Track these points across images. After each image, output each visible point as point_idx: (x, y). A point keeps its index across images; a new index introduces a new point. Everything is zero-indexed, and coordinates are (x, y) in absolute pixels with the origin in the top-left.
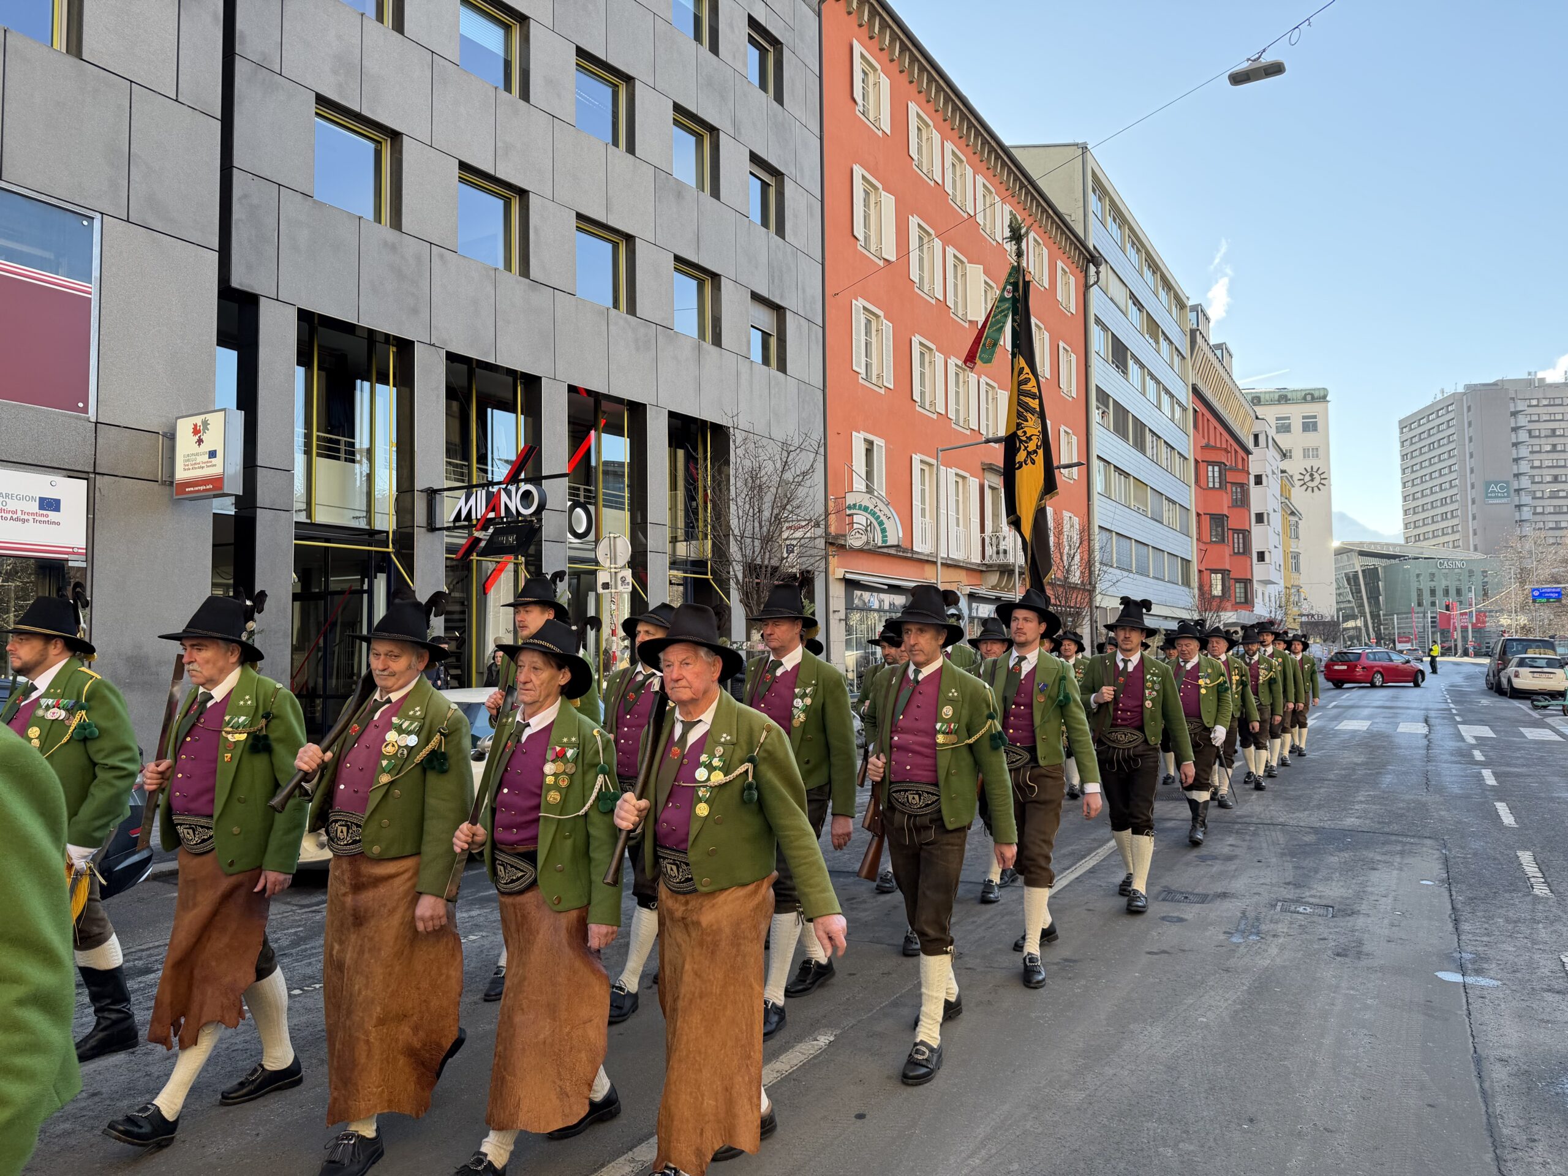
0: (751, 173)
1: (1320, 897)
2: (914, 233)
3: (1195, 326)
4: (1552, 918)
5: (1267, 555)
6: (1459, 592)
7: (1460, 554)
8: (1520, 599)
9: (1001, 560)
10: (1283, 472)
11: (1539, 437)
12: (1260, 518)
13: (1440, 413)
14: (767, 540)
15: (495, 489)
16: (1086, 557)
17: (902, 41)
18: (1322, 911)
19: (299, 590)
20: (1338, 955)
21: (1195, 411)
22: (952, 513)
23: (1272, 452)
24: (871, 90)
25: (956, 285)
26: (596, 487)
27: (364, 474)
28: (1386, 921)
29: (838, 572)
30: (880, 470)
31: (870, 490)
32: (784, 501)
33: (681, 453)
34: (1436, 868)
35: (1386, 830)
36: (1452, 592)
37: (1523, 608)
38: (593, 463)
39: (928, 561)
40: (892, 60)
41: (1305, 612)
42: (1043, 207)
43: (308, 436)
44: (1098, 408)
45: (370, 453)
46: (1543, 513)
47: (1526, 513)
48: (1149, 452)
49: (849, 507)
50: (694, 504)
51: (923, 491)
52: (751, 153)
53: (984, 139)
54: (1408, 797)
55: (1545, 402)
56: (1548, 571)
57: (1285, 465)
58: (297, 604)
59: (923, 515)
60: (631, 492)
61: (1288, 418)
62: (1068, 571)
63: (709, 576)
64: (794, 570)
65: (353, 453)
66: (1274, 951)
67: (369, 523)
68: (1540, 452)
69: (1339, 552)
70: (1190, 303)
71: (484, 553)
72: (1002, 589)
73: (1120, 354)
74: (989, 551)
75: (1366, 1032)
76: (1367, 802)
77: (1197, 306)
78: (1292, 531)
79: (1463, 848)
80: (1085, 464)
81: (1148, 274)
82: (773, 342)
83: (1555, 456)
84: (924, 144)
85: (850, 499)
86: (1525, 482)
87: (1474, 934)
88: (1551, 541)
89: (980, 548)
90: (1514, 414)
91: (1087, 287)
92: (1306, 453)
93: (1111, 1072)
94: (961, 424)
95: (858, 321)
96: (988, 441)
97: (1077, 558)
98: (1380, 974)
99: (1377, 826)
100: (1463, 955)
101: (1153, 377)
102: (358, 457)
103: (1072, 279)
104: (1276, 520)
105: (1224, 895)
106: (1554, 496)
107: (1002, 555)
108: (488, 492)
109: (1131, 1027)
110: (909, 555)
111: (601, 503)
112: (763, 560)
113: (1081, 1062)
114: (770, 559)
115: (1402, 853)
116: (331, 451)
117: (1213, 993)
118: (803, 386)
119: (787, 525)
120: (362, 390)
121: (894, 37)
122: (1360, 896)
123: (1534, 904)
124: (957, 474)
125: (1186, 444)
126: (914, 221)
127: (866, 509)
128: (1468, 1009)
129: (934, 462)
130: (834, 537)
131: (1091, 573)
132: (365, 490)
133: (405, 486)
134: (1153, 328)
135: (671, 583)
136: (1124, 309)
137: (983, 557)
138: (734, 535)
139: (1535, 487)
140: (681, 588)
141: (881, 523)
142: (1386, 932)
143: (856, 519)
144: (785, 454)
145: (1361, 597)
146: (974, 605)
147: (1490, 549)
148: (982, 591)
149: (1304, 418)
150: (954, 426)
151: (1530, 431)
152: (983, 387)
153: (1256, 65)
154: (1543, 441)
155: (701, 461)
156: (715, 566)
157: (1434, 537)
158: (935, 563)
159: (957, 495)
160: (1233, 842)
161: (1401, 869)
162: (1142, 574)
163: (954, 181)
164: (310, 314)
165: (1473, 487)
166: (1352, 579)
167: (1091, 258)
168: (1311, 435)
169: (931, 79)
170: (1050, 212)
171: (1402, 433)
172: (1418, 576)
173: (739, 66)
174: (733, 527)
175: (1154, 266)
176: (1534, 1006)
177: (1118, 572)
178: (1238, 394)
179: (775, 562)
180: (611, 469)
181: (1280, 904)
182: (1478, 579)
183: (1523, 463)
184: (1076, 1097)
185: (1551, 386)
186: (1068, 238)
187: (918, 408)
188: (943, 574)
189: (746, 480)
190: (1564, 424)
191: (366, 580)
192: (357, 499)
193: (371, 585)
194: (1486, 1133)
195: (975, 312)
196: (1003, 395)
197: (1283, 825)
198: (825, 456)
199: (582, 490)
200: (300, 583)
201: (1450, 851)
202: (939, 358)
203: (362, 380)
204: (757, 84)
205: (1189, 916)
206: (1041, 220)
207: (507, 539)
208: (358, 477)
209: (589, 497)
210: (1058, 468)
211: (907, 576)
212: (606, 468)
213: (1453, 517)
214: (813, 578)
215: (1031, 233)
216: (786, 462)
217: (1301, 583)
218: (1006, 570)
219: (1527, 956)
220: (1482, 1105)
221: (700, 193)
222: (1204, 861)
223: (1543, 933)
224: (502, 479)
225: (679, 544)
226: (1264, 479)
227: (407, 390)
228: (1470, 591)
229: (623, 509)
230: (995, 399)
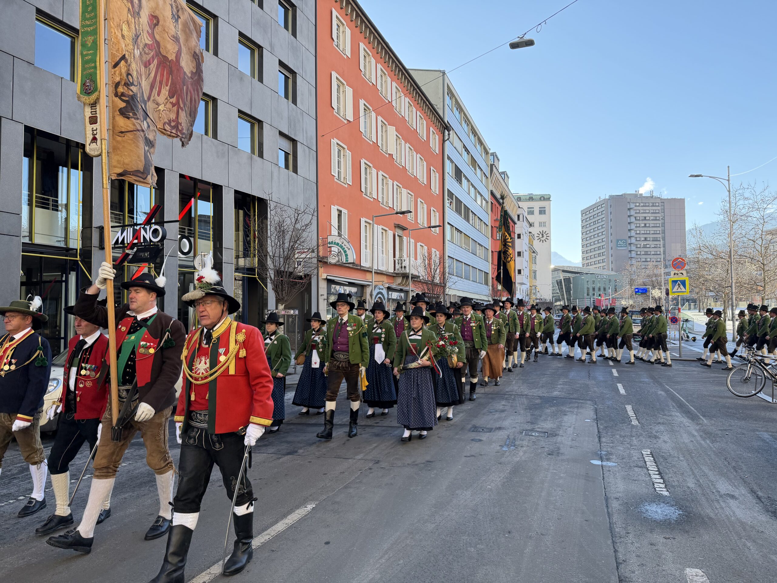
0: (279, 71)
1: (542, 428)
2: (362, 107)
3: (492, 163)
4: (639, 434)
5: (522, 271)
6: (605, 289)
7: (605, 272)
8: (630, 292)
9: (403, 271)
10: (530, 233)
11: (639, 220)
12: (519, 254)
13: (599, 208)
14: (287, 258)
15: (138, 228)
16: (442, 270)
17: (357, 12)
18: (542, 435)
19: (24, 280)
20: (549, 454)
21: (492, 203)
22: (380, 248)
23: (525, 223)
24: (341, 34)
25: (382, 136)
26: (195, 228)
27: (64, 217)
28: (570, 438)
29: (323, 275)
30: (345, 225)
31: (340, 235)
32: (296, 239)
33: (241, 212)
34: (592, 414)
35: (571, 397)
36: (602, 289)
37: (631, 297)
38: (193, 216)
39: (368, 271)
40: (352, 21)
41: (538, 298)
42: (424, 100)
43: (30, 196)
44: (448, 200)
45: (67, 206)
46: (640, 254)
47: (633, 254)
48: (471, 222)
49: (329, 243)
50: (248, 239)
51: (366, 236)
52: (280, 60)
53: (396, 64)
54: (580, 382)
55: (642, 205)
56: (641, 281)
57: (531, 229)
58: (24, 288)
59: (366, 248)
60: (214, 232)
61: (533, 208)
62: (434, 277)
63: (256, 276)
64: (301, 274)
65: (57, 206)
66: (521, 453)
67: (66, 244)
68: (639, 227)
69: (555, 270)
70: (491, 152)
71: (131, 261)
72: (403, 285)
73: (458, 174)
74: (397, 267)
75: (560, 489)
76: (563, 384)
77: (494, 153)
78: (533, 260)
79: (603, 404)
80: (442, 226)
81: (472, 136)
82: (291, 158)
83: (646, 229)
84: (367, 64)
85: (330, 239)
86: (633, 240)
87: (607, 443)
88: (643, 267)
89: (393, 265)
90: (629, 209)
91: (444, 141)
92: (541, 224)
93: (447, 514)
94: (385, 204)
95: (334, 150)
96: (397, 213)
97: (438, 271)
98: (567, 463)
99: (567, 395)
100: (602, 452)
101: (473, 186)
102: (60, 208)
103: (437, 137)
104: (526, 255)
105: (500, 428)
106: (645, 246)
107: (403, 269)
108: (134, 229)
109: (457, 492)
110: (359, 268)
111: (197, 236)
112: (285, 268)
113: (433, 509)
114: (288, 268)
115: (578, 407)
116: (44, 204)
117: (494, 474)
118: (306, 181)
119: (297, 251)
120: (62, 172)
121: (353, 9)
122: (559, 427)
123: (632, 428)
124: (382, 229)
125: (488, 218)
126: (362, 102)
127: (338, 244)
128: (603, 477)
129: (371, 222)
130: (321, 258)
131: (444, 278)
132: (64, 226)
133: (87, 224)
134: (474, 162)
135: (235, 279)
136: (461, 153)
137: (395, 270)
138: (270, 256)
139: (637, 243)
140: (241, 282)
141: (345, 252)
142: (570, 443)
143: (333, 249)
144: (296, 215)
145: (563, 291)
146: (390, 293)
147: (618, 270)
148: (394, 286)
149: (540, 208)
150: (381, 205)
151: (635, 217)
152: (395, 187)
153: (522, 40)
154: (641, 222)
155: (252, 217)
156: (259, 271)
157: (595, 264)
158: (371, 272)
159: (383, 239)
160: (504, 404)
161: (577, 415)
162: (467, 279)
163: (382, 84)
164: (33, 129)
165: (611, 242)
166: (559, 283)
167: (445, 127)
168: (543, 216)
169: (371, 32)
170: (427, 103)
171: (582, 216)
172: (588, 282)
173: (274, 16)
174: (269, 251)
175: (474, 133)
176: (631, 474)
177: (456, 278)
178: (511, 196)
179: (291, 270)
180: (203, 219)
181: (524, 432)
182: (613, 283)
183: (632, 231)
184: (430, 527)
185: (644, 197)
186: (435, 116)
187: (364, 195)
188: (375, 278)
189: (276, 227)
190: (649, 215)
191: (64, 275)
192: (59, 231)
193: (67, 278)
194: (609, 531)
195: (392, 149)
196: (404, 191)
197: (526, 395)
198: (317, 217)
199: (186, 229)
200: (25, 277)
201: (598, 406)
202: (374, 171)
203: (63, 167)
204: (283, 25)
205: (484, 439)
206: (423, 106)
207: (144, 254)
208: (60, 219)
209: (191, 233)
210: (429, 227)
211: (358, 278)
212: (200, 218)
213: (603, 255)
214: (311, 278)
215: (418, 113)
216: (297, 219)
217: (536, 284)
218: (405, 276)
219: (628, 452)
220: (608, 519)
221: (253, 79)
222: (491, 412)
223: (635, 441)
224: (142, 222)
225: (240, 259)
226: (522, 236)
227: (89, 173)
228: (609, 289)
229: (210, 240)
230: (401, 193)
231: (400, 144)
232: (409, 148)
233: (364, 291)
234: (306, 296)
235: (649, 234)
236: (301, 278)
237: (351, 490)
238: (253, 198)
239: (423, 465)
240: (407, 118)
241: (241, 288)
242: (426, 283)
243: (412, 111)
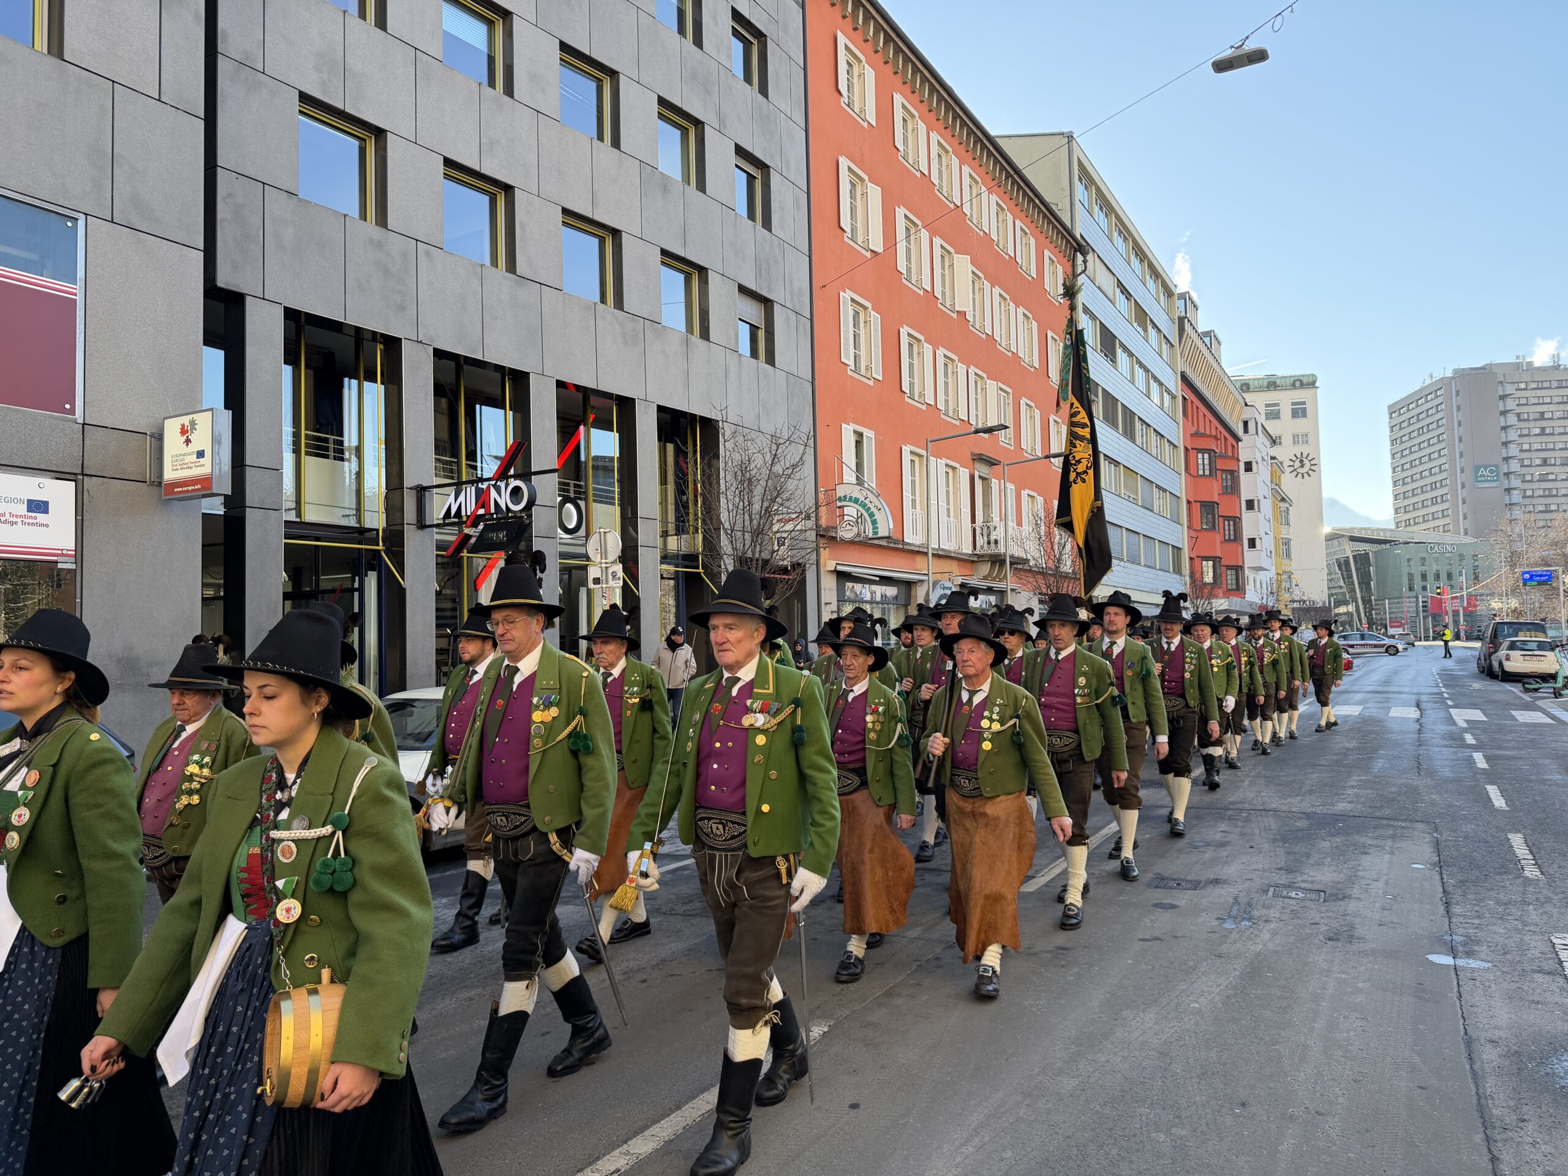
0: (737, 166)
1: (1312, 882)
2: (901, 225)
3: (1183, 314)
4: (1542, 899)
5: (1258, 542)
6: (1450, 576)
7: (1449, 539)
8: (1511, 582)
9: (993, 550)
10: (1273, 458)
11: (1528, 420)
12: (1250, 504)
13: (1429, 398)
14: (758, 533)
15: (484, 486)
18: (1313, 896)
19: (290, 589)
20: (1330, 939)
21: (1184, 398)
22: (943, 504)
23: (1262, 439)
24: (855, 80)
25: (943, 276)
26: (586, 482)
27: (354, 472)
28: (1377, 905)
29: (829, 563)
30: (870, 463)
31: (860, 482)
32: (774, 494)
33: (670, 447)
34: (1428, 852)
35: (1379, 814)
36: (1443, 576)
37: (1514, 591)
38: (583, 458)
39: (919, 552)
40: (876, 52)
41: (1296, 598)
42: (1029, 197)
43: (296, 435)
45: (359, 451)
46: (1532, 497)
47: (1516, 497)
48: (1138, 440)
49: (840, 499)
50: (684, 498)
51: (913, 482)
52: (736, 145)
54: (1399, 781)
55: (1534, 385)
56: (1538, 555)
57: (1275, 451)
58: (289, 603)
59: (914, 506)
60: (621, 487)
61: (1278, 405)
62: (1059, 560)
63: (701, 570)
64: (785, 563)
65: (342, 452)
66: (1265, 936)
67: (359, 521)
68: (1528, 435)
69: (1330, 538)
70: (1178, 291)
71: (475, 549)
72: (994, 579)
73: (1109, 343)
74: (980, 541)
75: (1357, 1015)
76: (1358, 787)
77: (1184, 293)
78: (1283, 517)
79: (1454, 831)
81: (1135, 262)
82: (761, 334)
83: (1544, 439)
84: (910, 135)
85: (841, 491)
86: (1514, 466)
87: (1465, 916)
88: (1541, 524)
89: (971, 539)
90: (1503, 398)
91: (1074, 276)
92: (1296, 439)
93: (1104, 1059)
94: (951, 414)
95: (846, 312)
96: (977, 431)
98: (1371, 958)
99: (1369, 810)
100: (1454, 937)
101: (1141, 365)
102: (347, 455)
103: (1060, 269)
104: (1266, 507)
105: (1216, 882)
106: (1543, 479)
107: (993, 545)
108: (478, 490)
109: (1124, 1013)
110: (900, 546)
111: (591, 498)
112: (753, 553)
113: (1074, 1048)
114: (760, 552)
115: (1393, 837)
116: (319, 450)
117: (1204, 979)
118: (792, 379)
119: (777, 518)
120: (350, 388)
121: (878, 28)
122: (1351, 880)
123: (1525, 886)
124: (947, 465)
125: (1175, 432)
126: (900, 212)
127: (856, 501)
128: (1459, 992)
129: (923, 452)
130: (824, 529)
132: (354, 487)
133: (395, 484)
134: (1141, 317)
135: (662, 578)
136: (1112, 298)
137: (975, 548)
138: (725, 530)
139: (1524, 470)
140: (672, 582)
141: (871, 515)
142: (1378, 916)
143: (846, 510)
144: (774, 447)
145: (1353, 583)
147: (1481, 532)
148: (974, 582)
149: (1293, 404)
150: (943, 417)
151: (1518, 415)
152: (972, 378)
153: (1239, 52)
154: (1531, 424)
155: (690, 455)
156: (706, 560)
157: (1424, 521)
158: (926, 554)
159: (948, 486)
160: (1225, 829)
161: (1392, 853)
162: (1133, 563)
163: (940, 172)
164: (297, 313)
165: (1462, 471)
166: (1343, 565)
167: (1078, 247)
168: (1300, 421)
169: (916, 70)
170: (1037, 201)
171: (1391, 418)
172: (1409, 560)
173: (723, 59)
174: (723, 520)
175: (1140, 253)
176: (1525, 987)
178: (1226, 381)
179: (765, 555)
180: (600, 464)
181: (1272, 889)
182: (1468, 562)
183: (1512, 446)
184: (1068, 1084)
185: (1539, 369)
186: (1054, 227)
187: (907, 400)
188: (934, 565)
189: (736, 473)
190: (1552, 408)
191: (357, 578)
192: (347, 497)
193: (361, 583)
194: (1476, 1115)
195: (964, 303)
196: (992, 385)
197: (1275, 811)
198: (815, 448)
199: (572, 485)
200: (290, 583)
201: (1441, 834)
202: (928, 349)
203: (350, 378)
204: (741, 76)
205: (1181, 903)
206: (1028, 209)
207: (497, 535)
208: (347, 475)
209: (579, 493)
210: (1047, 457)
211: (899, 568)
212: (596, 463)
213: (1443, 501)
214: (804, 571)
215: (1018, 223)
216: (775, 455)
217: (1292, 569)
218: (997, 561)
219: (1517, 938)
220: (1472, 1086)
221: (686, 186)
222: (1196, 847)
223: (1533, 914)
224: (491, 475)
225: (669, 538)
226: (1254, 465)
227: (395, 387)
228: (1461, 575)
229: (614, 504)
230: (984, 389)
231: (982, 290)
232: (1000, 295)
233: (913, 593)
234: (797, 606)
235: (1553, 450)
236: (784, 570)
237: (899, 1001)
238: (691, 419)
239: (1049, 955)
240: (994, 237)
241: (673, 593)
242: (1042, 573)
243: (1005, 221)
